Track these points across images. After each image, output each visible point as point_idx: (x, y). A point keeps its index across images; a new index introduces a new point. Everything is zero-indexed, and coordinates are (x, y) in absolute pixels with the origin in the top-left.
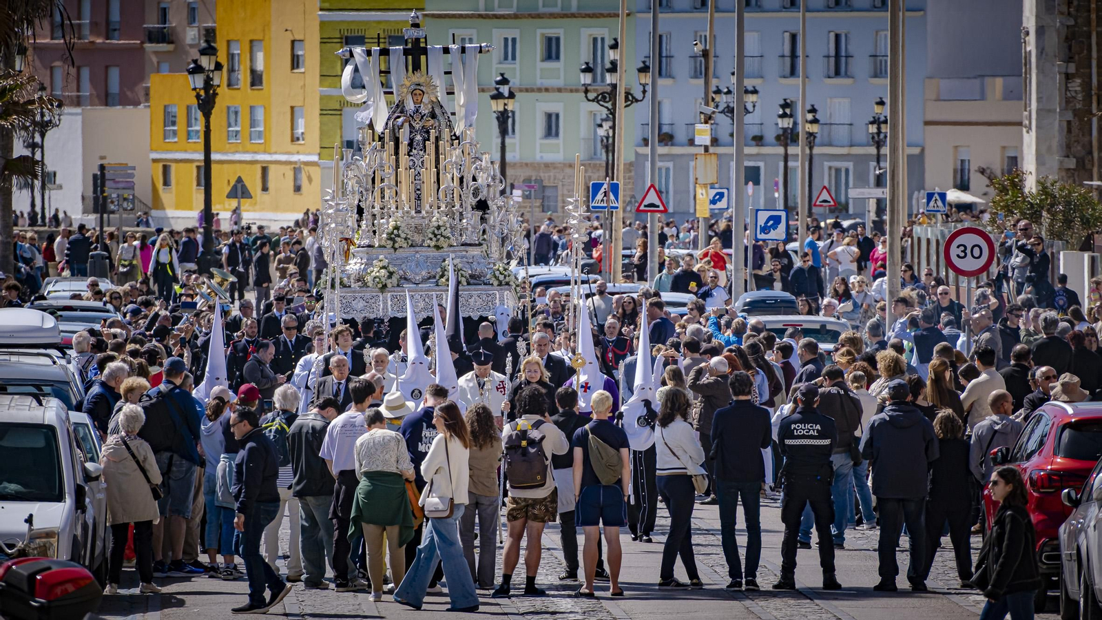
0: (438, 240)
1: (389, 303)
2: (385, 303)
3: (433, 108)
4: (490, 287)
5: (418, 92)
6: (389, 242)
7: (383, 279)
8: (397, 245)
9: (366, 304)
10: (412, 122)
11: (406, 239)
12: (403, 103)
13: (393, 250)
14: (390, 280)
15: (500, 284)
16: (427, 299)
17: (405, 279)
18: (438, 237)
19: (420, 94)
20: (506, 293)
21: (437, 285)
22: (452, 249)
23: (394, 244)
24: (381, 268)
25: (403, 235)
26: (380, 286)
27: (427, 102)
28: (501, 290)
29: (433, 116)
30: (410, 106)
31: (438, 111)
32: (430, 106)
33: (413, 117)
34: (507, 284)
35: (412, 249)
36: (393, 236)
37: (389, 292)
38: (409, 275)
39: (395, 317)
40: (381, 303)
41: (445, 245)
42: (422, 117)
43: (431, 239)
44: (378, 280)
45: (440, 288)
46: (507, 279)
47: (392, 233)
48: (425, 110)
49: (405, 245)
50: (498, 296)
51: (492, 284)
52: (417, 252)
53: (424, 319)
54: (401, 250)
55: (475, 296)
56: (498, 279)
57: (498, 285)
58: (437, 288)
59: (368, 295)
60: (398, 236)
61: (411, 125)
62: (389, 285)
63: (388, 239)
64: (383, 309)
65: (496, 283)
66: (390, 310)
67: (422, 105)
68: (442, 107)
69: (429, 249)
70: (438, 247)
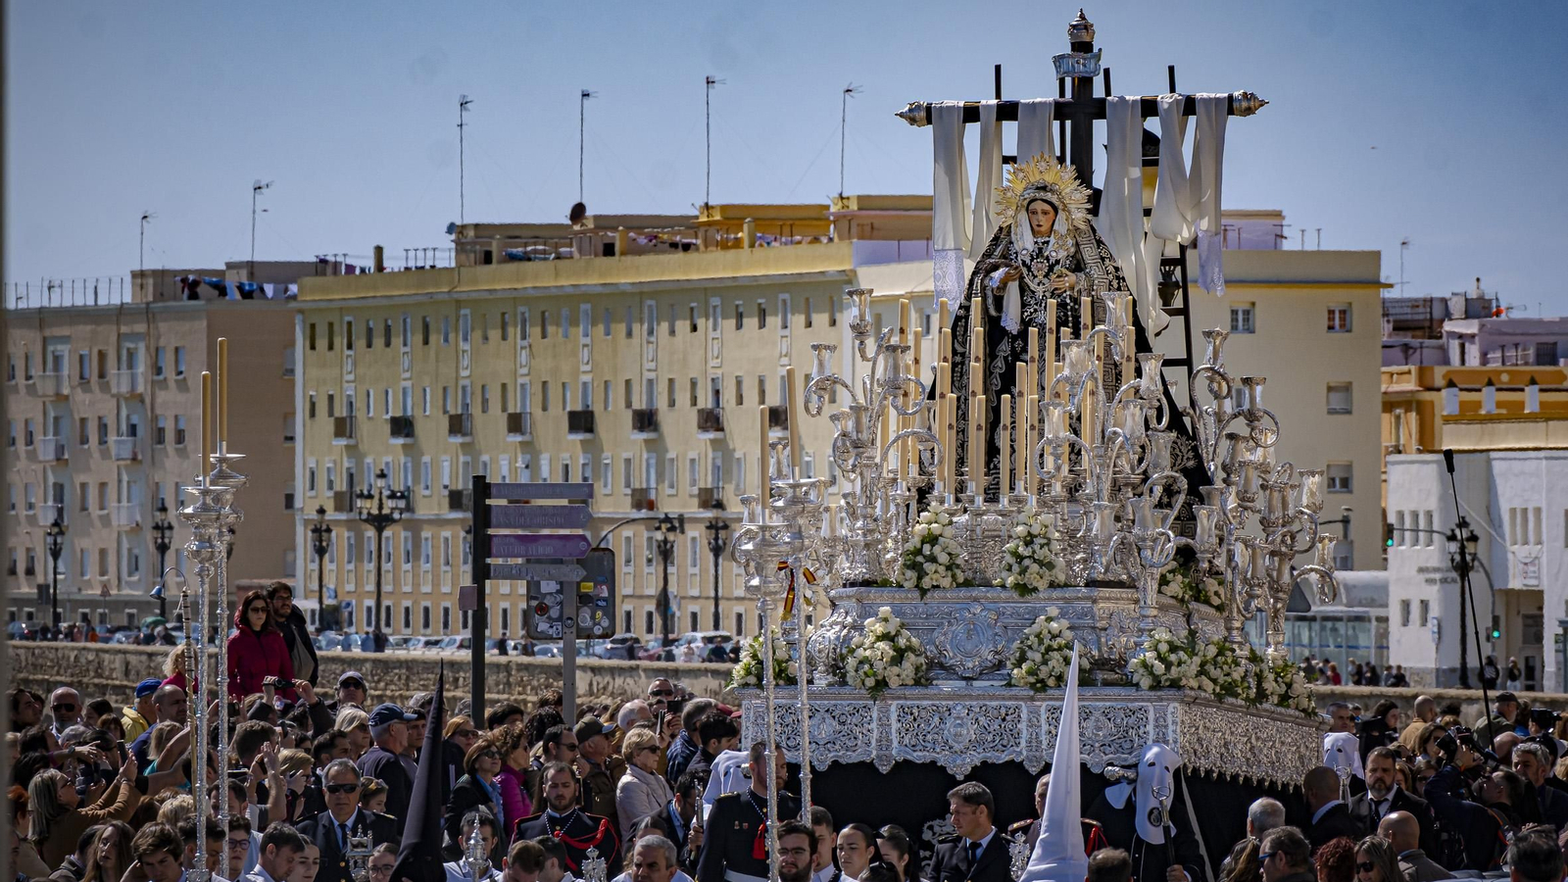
0: (1023, 571)
1: (895, 726)
2: (884, 725)
3: (1077, 245)
4: (1132, 691)
5: (1039, 206)
6: (910, 574)
7: (879, 666)
8: (926, 583)
9: (838, 727)
10: (1027, 280)
11: (949, 568)
12: (1009, 233)
13: (917, 594)
14: (896, 670)
15: (1156, 686)
16: (982, 720)
17: (942, 666)
18: (1026, 562)
19: (1045, 213)
20: (1170, 709)
21: (1009, 685)
22: (1056, 594)
23: (920, 578)
24: (879, 638)
25: (943, 558)
26: (870, 682)
27: (1063, 231)
28: (1161, 699)
29: (1078, 266)
30: (1025, 242)
31: (1089, 254)
32: (1070, 242)
33: (1029, 269)
34: (1175, 684)
35: (963, 593)
36: (920, 559)
37: (893, 699)
38: (951, 657)
39: (906, 761)
40: (874, 725)
41: (1042, 585)
42: (1051, 268)
43: (1010, 569)
44: (866, 667)
45: (1014, 691)
46: (1174, 672)
47: (919, 552)
48: (1058, 251)
49: (946, 582)
50: (1151, 716)
51: (1137, 685)
52: (976, 600)
53: (975, 768)
54: (937, 594)
55: (1097, 714)
56: (1151, 673)
57: (1152, 688)
58: (1006, 692)
59: (844, 705)
60: (933, 559)
61: (1023, 289)
62: (894, 682)
63: (908, 567)
64: (879, 741)
65: (1146, 682)
66: (895, 744)
67: (1052, 240)
68: (1099, 242)
69: (1004, 595)
70: (1024, 589)
